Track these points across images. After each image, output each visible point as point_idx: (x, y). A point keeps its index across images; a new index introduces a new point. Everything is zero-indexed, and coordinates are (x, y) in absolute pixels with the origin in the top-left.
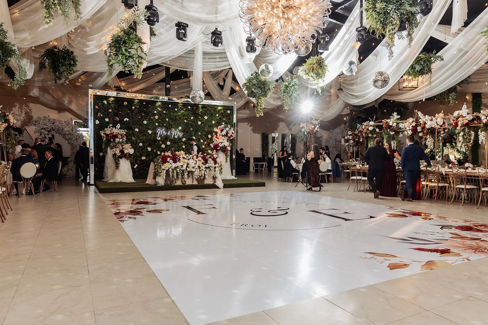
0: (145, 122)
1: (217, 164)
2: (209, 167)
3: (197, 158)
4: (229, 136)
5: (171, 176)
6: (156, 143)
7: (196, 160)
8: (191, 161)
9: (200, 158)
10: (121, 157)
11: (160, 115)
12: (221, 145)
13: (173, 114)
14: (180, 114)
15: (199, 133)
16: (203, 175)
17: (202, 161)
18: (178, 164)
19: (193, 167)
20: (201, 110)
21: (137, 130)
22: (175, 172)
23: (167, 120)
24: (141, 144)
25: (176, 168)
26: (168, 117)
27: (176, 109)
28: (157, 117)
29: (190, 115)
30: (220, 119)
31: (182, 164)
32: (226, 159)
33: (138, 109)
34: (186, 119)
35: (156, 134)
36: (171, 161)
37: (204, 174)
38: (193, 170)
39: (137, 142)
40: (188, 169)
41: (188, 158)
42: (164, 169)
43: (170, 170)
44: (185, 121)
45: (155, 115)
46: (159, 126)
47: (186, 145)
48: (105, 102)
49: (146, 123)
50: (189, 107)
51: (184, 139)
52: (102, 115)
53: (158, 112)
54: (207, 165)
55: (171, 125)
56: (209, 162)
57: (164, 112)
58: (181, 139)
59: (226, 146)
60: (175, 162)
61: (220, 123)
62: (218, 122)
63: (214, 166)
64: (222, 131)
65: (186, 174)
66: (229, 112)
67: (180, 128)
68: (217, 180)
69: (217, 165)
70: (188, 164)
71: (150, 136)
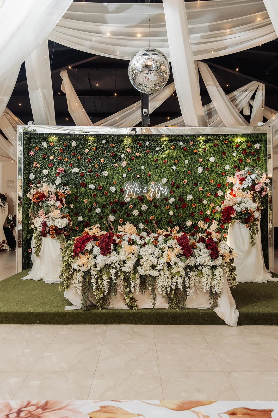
0: (105, 173)
1: (220, 258)
2: (196, 267)
3: (165, 242)
4: (258, 188)
5: (94, 288)
6: (124, 208)
7: (163, 246)
8: (150, 248)
9: (172, 242)
10: (43, 234)
11: (131, 159)
12: (238, 209)
13: (152, 157)
14: (164, 156)
15: (200, 189)
16: (180, 286)
17: (178, 250)
18: (113, 257)
19: (153, 267)
20: (203, 147)
21: (92, 186)
22: (105, 277)
23: (143, 167)
24: (98, 210)
25: (107, 267)
26: (144, 162)
27: (158, 149)
28: (124, 164)
29: (182, 156)
30: (240, 160)
31: (122, 256)
32: (252, 238)
33: (94, 152)
34: (175, 164)
35: (122, 192)
36: (97, 250)
37: (184, 283)
38: (154, 273)
39: (92, 206)
40: (141, 271)
41: (142, 242)
42: (79, 270)
43: (93, 272)
44: (174, 168)
45: (121, 160)
46: (128, 179)
47: (175, 211)
48: (44, 144)
49: (106, 175)
50: (181, 143)
51: (172, 200)
52: (39, 166)
53: (128, 155)
54: (191, 261)
55: (149, 176)
56: (196, 252)
57: (138, 154)
58: (167, 199)
59: (251, 211)
60: (106, 251)
61: (239, 168)
62: (235, 166)
63: (211, 264)
64: (242, 180)
65: (135, 282)
66: (257, 146)
67: (165, 180)
68: (219, 301)
69: (219, 261)
70: (140, 257)
71: (114, 195)
